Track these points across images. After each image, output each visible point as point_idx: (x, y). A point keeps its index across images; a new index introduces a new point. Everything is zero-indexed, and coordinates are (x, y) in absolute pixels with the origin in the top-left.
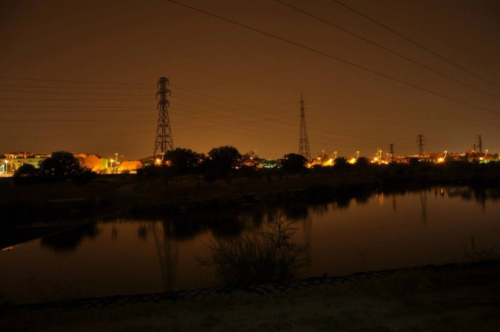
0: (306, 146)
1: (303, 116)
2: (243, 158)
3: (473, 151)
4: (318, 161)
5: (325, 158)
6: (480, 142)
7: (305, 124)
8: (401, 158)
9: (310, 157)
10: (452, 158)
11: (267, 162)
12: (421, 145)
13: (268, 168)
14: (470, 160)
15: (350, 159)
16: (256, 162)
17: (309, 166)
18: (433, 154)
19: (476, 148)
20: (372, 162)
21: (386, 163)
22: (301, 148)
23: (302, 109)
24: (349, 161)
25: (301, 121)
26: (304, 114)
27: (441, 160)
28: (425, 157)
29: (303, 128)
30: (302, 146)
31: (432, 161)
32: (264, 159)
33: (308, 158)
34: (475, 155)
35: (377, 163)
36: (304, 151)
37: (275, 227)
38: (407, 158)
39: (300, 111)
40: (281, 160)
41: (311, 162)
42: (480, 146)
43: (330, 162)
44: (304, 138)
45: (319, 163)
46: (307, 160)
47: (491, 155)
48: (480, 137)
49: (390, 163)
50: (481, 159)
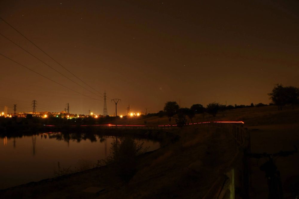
3: (64, 112)
6: (68, 107)
8: (21, 114)
10: (53, 115)
12: (34, 106)
14: (63, 117)
18: (42, 112)
19: (66, 110)
21: (10, 116)
27: (46, 116)
28: (37, 114)
31: (41, 116)
34: (65, 115)
35: (4, 116)
38: (25, 114)
42: (68, 109)
47: (74, 115)
48: (68, 105)
49: (13, 117)
50: (68, 116)
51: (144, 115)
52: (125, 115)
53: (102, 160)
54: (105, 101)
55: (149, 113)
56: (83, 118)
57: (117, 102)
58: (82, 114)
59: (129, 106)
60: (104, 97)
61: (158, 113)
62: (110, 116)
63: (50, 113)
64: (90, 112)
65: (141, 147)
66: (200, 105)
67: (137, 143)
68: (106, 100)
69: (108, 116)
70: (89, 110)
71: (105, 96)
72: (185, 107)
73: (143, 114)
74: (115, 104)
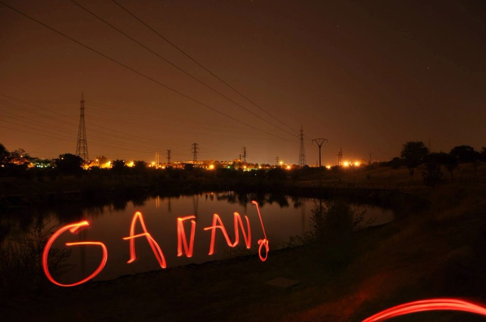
0: (84, 147)
1: (82, 116)
2: (11, 156)
3: (239, 160)
4: (96, 163)
5: (103, 160)
6: (245, 153)
7: (84, 124)
8: (177, 163)
9: (88, 158)
10: (222, 165)
11: (40, 162)
12: (195, 152)
13: (41, 168)
14: (237, 168)
15: (128, 162)
16: (26, 161)
17: (86, 167)
18: (206, 161)
19: (242, 158)
20: (150, 166)
21: (163, 167)
22: (79, 148)
23: (82, 109)
24: (127, 165)
25: (81, 121)
26: (83, 114)
27: (212, 167)
28: (199, 163)
29: (82, 128)
30: (80, 147)
31: (205, 167)
32: (37, 158)
33: (86, 160)
34: (240, 164)
35: (154, 167)
36: (82, 152)
37: (35, 232)
38: (183, 164)
39: (80, 111)
40: (55, 160)
41: (89, 164)
42: (245, 156)
43: (108, 165)
44: (82, 138)
45: (97, 165)
46: (84, 161)
47: (253, 164)
48: (245, 149)
49: (166, 168)
50: (245, 167)
51: (367, 164)
52: (334, 166)
53: (297, 236)
54: (302, 143)
55: (375, 161)
56: (267, 169)
57: (322, 144)
58: (266, 164)
59: (341, 150)
60: (300, 136)
61: (389, 161)
62: (310, 166)
63: (218, 162)
64: (278, 160)
65: (362, 218)
66: (468, 147)
67: (355, 210)
68: (304, 140)
69: (307, 166)
70: (277, 157)
71: (302, 135)
72: (438, 152)
73: (364, 163)
74: (318, 146)
